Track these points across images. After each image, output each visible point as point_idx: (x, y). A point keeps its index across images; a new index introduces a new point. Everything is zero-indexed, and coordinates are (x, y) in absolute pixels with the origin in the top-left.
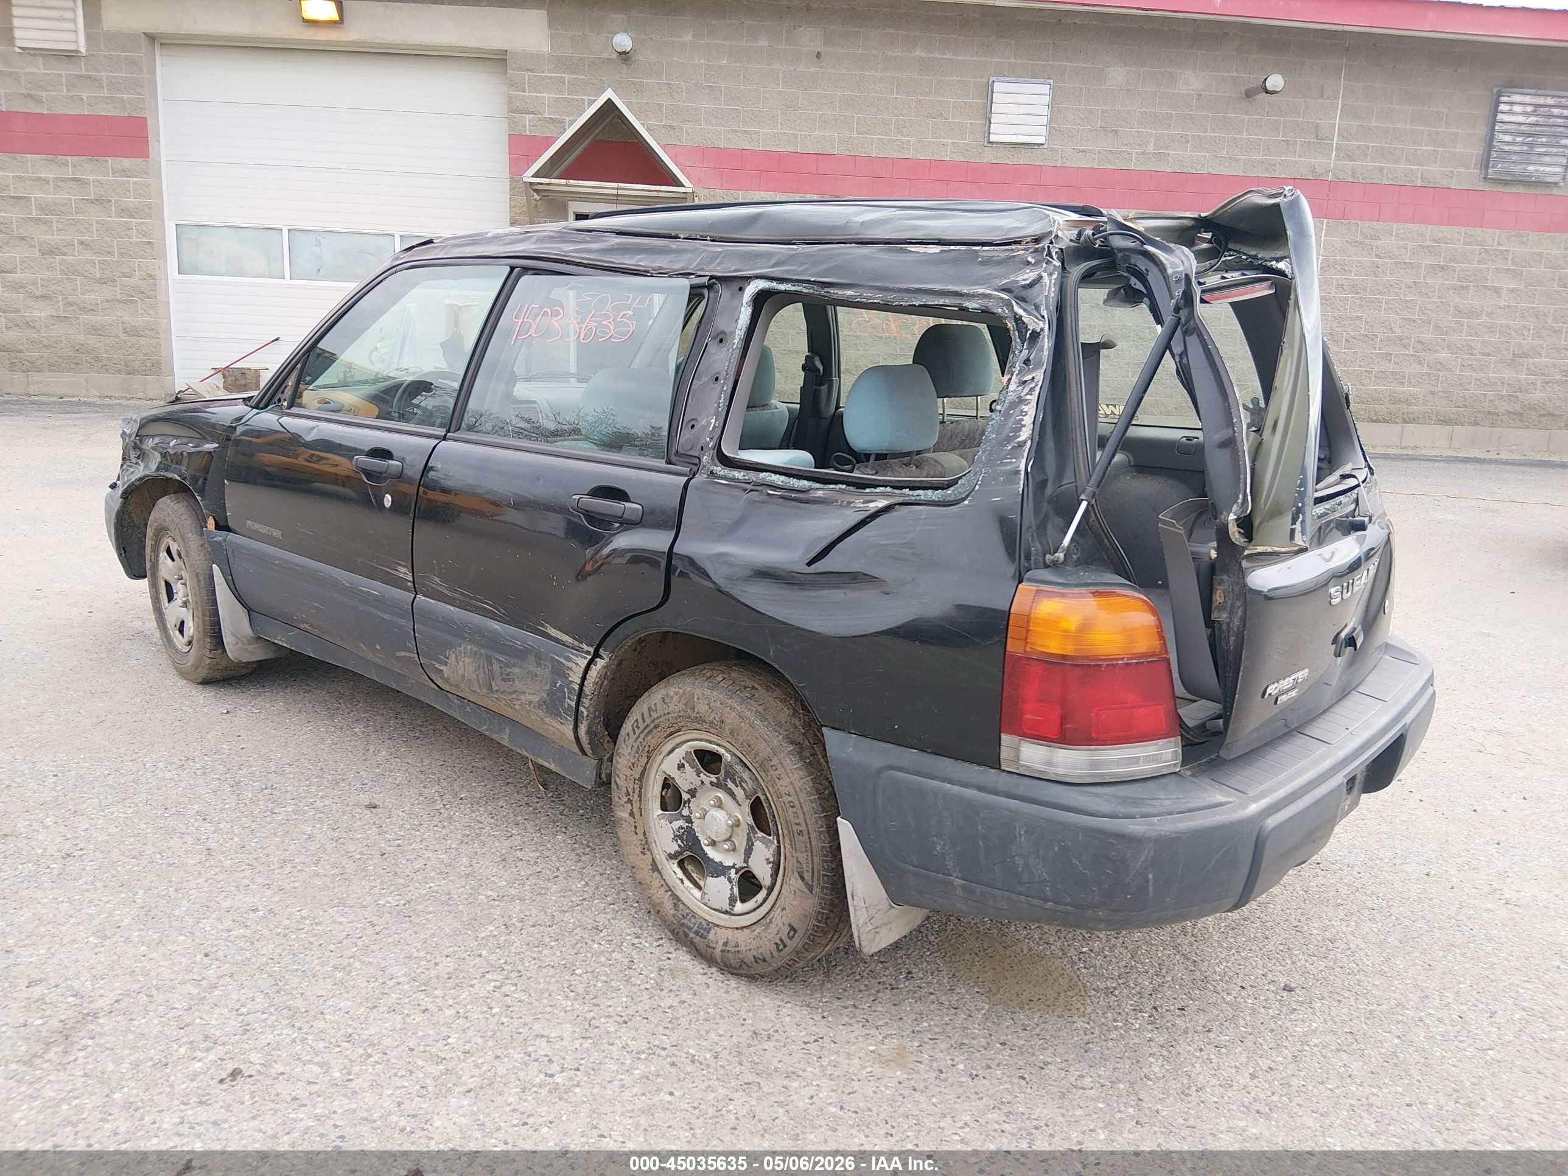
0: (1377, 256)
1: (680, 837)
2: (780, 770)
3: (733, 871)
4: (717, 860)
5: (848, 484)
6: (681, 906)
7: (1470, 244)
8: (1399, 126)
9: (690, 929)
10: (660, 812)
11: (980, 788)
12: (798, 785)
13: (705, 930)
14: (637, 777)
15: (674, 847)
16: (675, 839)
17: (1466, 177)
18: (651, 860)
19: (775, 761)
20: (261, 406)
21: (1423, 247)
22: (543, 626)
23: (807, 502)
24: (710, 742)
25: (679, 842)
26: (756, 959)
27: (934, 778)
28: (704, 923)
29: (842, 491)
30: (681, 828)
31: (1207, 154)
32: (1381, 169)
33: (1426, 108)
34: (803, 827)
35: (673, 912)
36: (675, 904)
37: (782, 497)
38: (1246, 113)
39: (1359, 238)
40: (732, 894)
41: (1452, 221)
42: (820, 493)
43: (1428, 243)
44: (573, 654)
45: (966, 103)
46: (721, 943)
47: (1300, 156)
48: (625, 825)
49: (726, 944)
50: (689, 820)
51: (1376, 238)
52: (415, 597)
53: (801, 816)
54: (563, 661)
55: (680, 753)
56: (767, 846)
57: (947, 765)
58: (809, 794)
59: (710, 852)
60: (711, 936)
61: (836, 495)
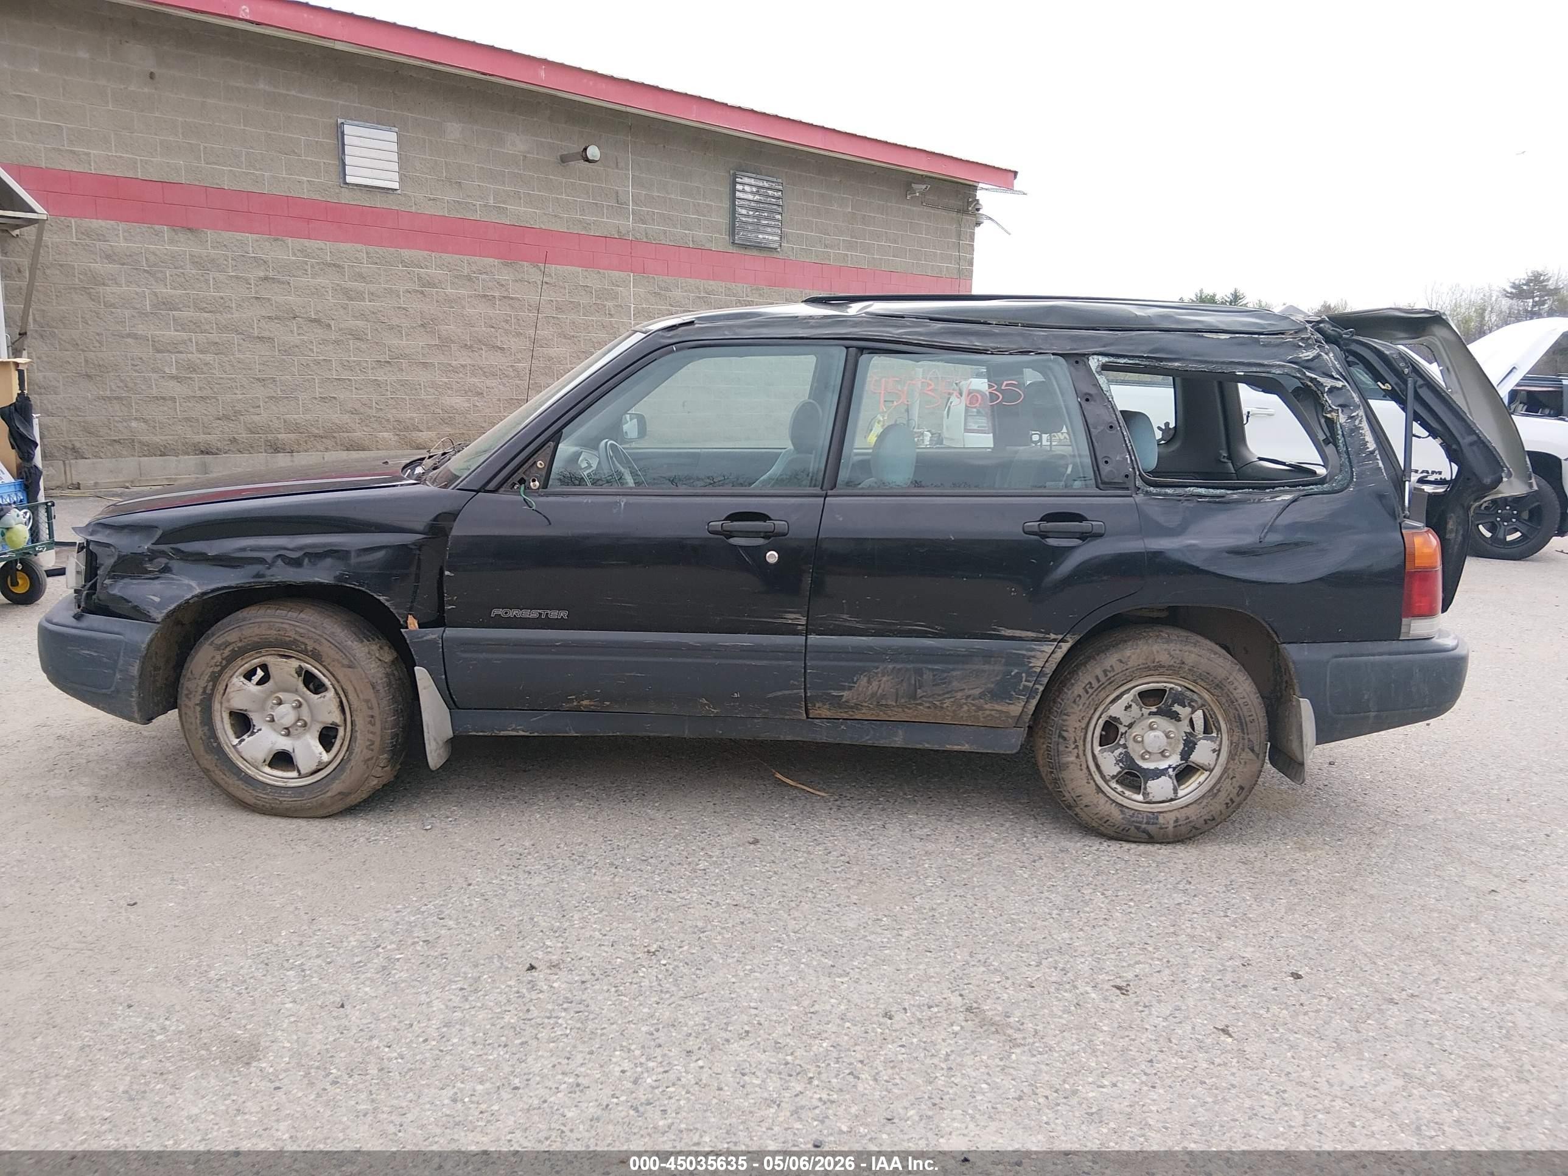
0: (671, 305)
1: (1121, 761)
2: (1236, 684)
3: (1170, 770)
4: (1152, 768)
5: (1253, 488)
6: (1126, 810)
7: (729, 296)
8: (673, 196)
9: (1141, 823)
10: (1100, 748)
11: (1390, 654)
12: (1248, 689)
13: (1153, 818)
14: (1084, 726)
15: (1116, 770)
16: (1117, 764)
17: (719, 241)
18: (1094, 787)
19: (1231, 679)
20: (489, 487)
21: (699, 297)
22: (994, 630)
23: (1229, 503)
24: (1158, 682)
25: (1121, 764)
26: (1206, 821)
27: (1363, 655)
28: (1149, 815)
29: (1250, 493)
30: (1121, 754)
31: (538, 211)
32: (665, 232)
33: (689, 183)
34: (1254, 717)
35: (1121, 816)
36: (1121, 811)
37: (1208, 502)
38: (563, 176)
39: (657, 290)
40: (1174, 786)
41: (715, 277)
42: (1235, 496)
43: (703, 295)
44: (1035, 645)
45: (317, 142)
46: (1172, 822)
47: (607, 218)
48: (1072, 766)
49: (1176, 821)
50: (1125, 746)
51: (667, 289)
52: (806, 639)
53: (1253, 710)
54: (1024, 652)
55: (1127, 698)
56: (1212, 741)
57: (1369, 646)
58: (1256, 693)
59: (1145, 765)
60: (1161, 820)
61: (1248, 496)
